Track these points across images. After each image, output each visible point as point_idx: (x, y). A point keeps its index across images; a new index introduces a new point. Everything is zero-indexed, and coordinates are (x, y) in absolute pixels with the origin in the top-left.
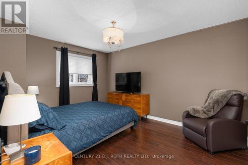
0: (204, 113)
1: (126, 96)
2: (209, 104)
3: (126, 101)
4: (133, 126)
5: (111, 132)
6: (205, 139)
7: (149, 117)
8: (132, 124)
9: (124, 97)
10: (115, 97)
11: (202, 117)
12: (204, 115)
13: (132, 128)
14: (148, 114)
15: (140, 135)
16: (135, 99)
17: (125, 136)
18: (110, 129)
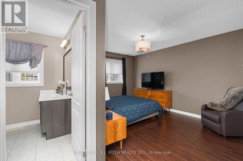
0: (222, 107)
1: (151, 92)
2: (227, 99)
3: (152, 96)
4: (157, 115)
5: (142, 117)
6: (219, 126)
7: (171, 110)
8: (157, 113)
9: (149, 93)
10: (142, 93)
11: (219, 110)
12: (221, 108)
13: (156, 116)
14: (170, 108)
15: (164, 122)
16: (159, 94)
17: (151, 122)
18: (141, 114)
